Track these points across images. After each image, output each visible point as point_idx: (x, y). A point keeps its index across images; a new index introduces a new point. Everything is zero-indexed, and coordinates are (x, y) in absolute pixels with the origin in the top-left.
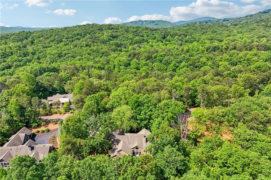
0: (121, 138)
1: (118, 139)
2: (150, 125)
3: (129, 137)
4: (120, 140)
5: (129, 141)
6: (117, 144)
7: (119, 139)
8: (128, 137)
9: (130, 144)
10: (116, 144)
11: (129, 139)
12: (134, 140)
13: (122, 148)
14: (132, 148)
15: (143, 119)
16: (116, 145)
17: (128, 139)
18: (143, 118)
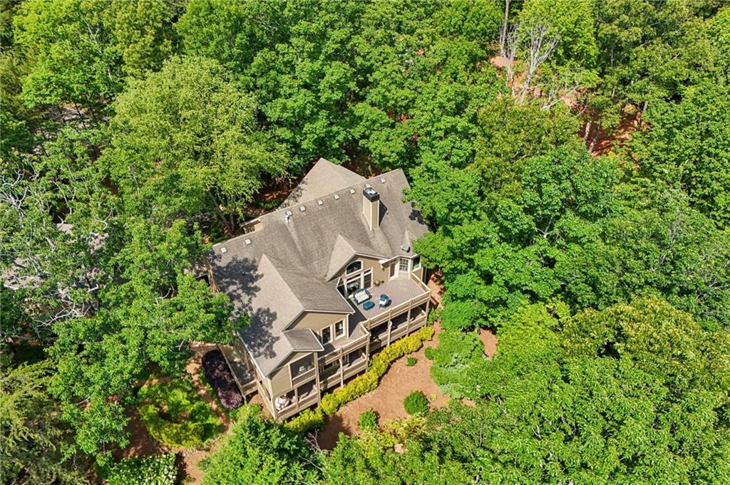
0: (251, 248)
1: (234, 259)
2: (338, 133)
3: (291, 228)
4: (246, 260)
5: (299, 247)
6: (251, 291)
7: (240, 258)
8: (283, 228)
9: (311, 260)
10: (240, 291)
11: (294, 235)
12: (322, 234)
13: (301, 299)
14: (330, 275)
15: (308, 112)
16: (245, 298)
17: (293, 240)
18: (305, 108)
